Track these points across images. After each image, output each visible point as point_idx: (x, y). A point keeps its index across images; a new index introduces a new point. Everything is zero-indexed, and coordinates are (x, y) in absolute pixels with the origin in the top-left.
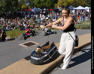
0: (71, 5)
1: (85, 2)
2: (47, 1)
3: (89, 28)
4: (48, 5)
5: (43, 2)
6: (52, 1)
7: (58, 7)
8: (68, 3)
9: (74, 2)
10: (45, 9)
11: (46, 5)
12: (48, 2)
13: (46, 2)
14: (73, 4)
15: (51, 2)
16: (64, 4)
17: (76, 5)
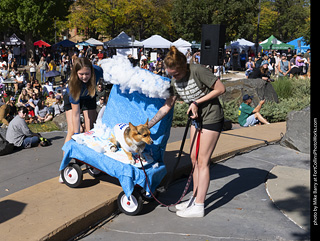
0: (124, 27)
1: (175, 21)
2: (22, 7)
3: (179, 122)
4: (26, 23)
5: (7, 11)
6: (42, 8)
7: (73, 32)
8: (112, 19)
9: (136, 19)
10: (14, 41)
11: (16, 22)
12: (25, 11)
13: (18, 11)
14: (130, 25)
15: (40, 13)
16: (95, 24)
17: (141, 31)
